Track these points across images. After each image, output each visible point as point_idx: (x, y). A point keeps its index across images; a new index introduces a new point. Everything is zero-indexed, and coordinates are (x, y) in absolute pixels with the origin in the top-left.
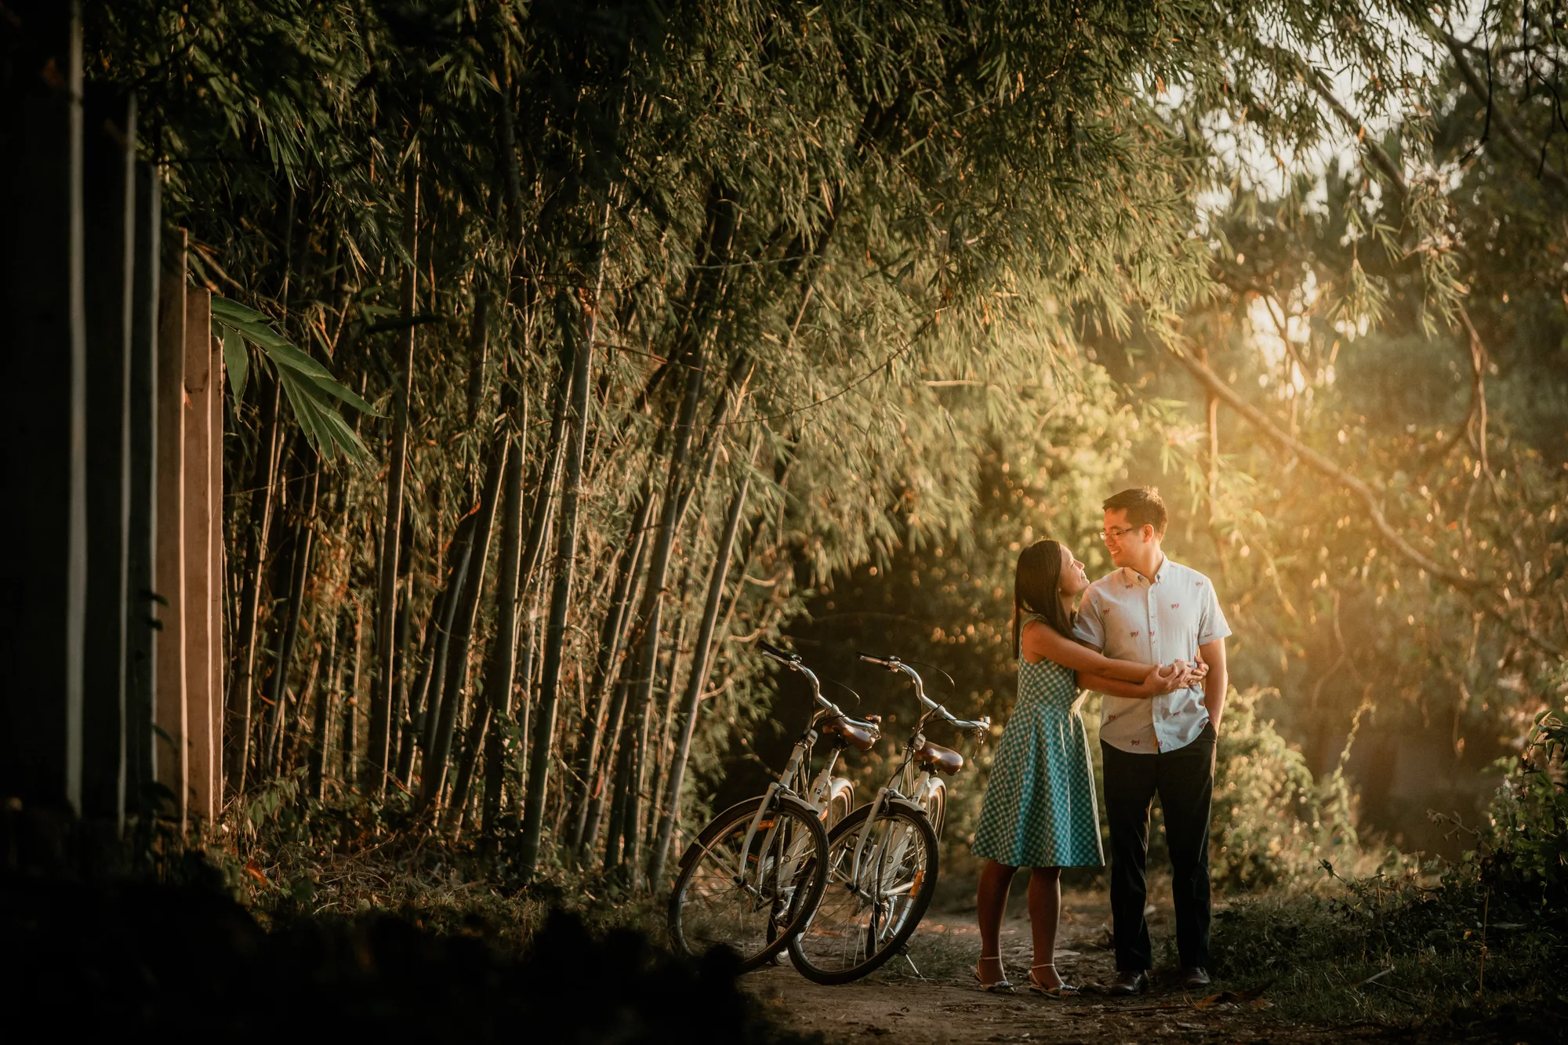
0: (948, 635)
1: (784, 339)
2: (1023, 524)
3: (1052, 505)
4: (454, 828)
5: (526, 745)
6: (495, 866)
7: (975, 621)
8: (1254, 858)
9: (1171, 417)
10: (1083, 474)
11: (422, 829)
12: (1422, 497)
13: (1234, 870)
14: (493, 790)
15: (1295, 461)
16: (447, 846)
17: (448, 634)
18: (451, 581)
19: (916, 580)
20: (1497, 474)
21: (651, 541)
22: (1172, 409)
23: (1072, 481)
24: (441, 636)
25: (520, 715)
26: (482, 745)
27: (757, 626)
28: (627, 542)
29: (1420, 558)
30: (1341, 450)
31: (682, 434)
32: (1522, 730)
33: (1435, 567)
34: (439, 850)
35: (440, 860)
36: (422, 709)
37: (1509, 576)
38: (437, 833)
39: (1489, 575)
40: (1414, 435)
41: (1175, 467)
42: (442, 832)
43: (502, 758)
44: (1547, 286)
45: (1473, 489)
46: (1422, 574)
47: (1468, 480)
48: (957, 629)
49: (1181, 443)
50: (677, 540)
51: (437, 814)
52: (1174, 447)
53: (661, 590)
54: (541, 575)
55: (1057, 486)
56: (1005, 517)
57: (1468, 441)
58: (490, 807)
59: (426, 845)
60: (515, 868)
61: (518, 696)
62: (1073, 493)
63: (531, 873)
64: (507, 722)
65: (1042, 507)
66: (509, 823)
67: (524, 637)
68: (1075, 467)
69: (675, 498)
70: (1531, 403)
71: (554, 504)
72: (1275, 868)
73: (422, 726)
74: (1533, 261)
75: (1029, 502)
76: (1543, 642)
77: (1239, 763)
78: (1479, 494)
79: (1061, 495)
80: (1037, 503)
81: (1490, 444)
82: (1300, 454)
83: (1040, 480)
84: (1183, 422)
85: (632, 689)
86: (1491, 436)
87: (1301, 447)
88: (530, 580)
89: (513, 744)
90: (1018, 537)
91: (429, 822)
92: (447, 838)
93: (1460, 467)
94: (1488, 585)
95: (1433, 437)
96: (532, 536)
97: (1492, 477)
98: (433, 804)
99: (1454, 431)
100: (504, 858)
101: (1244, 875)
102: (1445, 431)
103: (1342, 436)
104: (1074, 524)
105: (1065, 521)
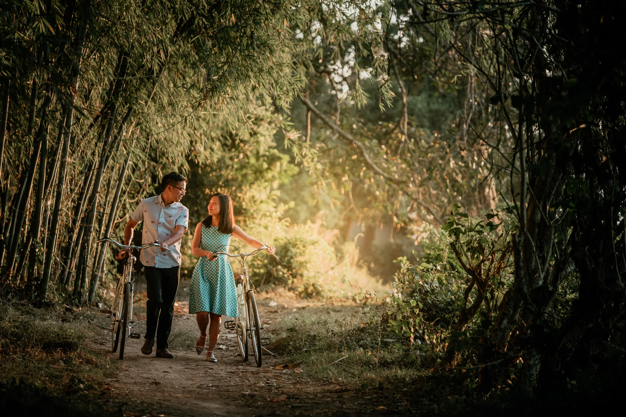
0: (211, 191)
1: (146, 102)
2: (239, 152)
3: (250, 146)
4: (17, 280)
5: (44, 250)
6: (31, 294)
7: (221, 187)
8: (313, 285)
9: (289, 128)
10: (262, 135)
11: (5, 280)
12: (383, 149)
13: (306, 289)
14: (31, 267)
15: (337, 135)
16: (14, 287)
17: (18, 210)
18: (20, 189)
19: (200, 172)
20: (410, 140)
21: (95, 173)
22: (289, 125)
23: (258, 138)
24: (15, 211)
25: (43, 241)
26: (29, 249)
27: (137, 196)
28: (86, 173)
29: (381, 171)
30: (354, 131)
31: (108, 135)
32: (415, 232)
33: (386, 175)
34: (11, 288)
35: (11, 292)
36: (8, 235)
37: (412, 179)
38: (11, 282)
39: (405, 178)
40: (381, 125)
41: (289, 146)
42: (13, 282)
43: (35, 255)
44: (431, 74)
45: (402, 145)
46: (382, 177)
47: (400, 142)
48: (214, 190)
49: (292, 138)
50: (104, 174)
51: (11, 275)
52: (289, 139)
53: (97, 192)
54: (52, 189)
55: (252, 139)
56: (233, 150)
57: (400, 128)
58: (30, 274)
59: (6, 286)
60: (38, 296)
61: (43, 232)
62: (258, 142)
63: (44, 298)
64: (37, 243)
65: (247, 147)
66: (37, 279)
67: (46, 211)
68: (259, 133)
69: (104, 159)
70: (428, 104)
71: (58, 164)
72: (320, 289)
73: (7, 241)
74: (426, 64)
75: (242, 145)
76: (423, 203)
77: (310, 248)
78: (404, 147)
79: (254, 143)
80: (245, 145)
81: (408, 129)
82: (339, 132)
83: (246, 137)
84: (293, 130)
85: (86, 228)
86: (409, 127)
87: (340, 129)
88: (48, 191)
89: (40, 250)
90: (238, 157)
91: (8, 278)
92: (14, 284)
93: (397, 137)
94: (404, 182)
95: (388, 126)
96: (49, 175)
97: (408, 141)
98: (10, 271)
99: (396, 124)
100: (35, 292)
101: (309, 291)
102: (393, 124)
103: (355, 126)
104: (258, 153)
105: (255, 152)
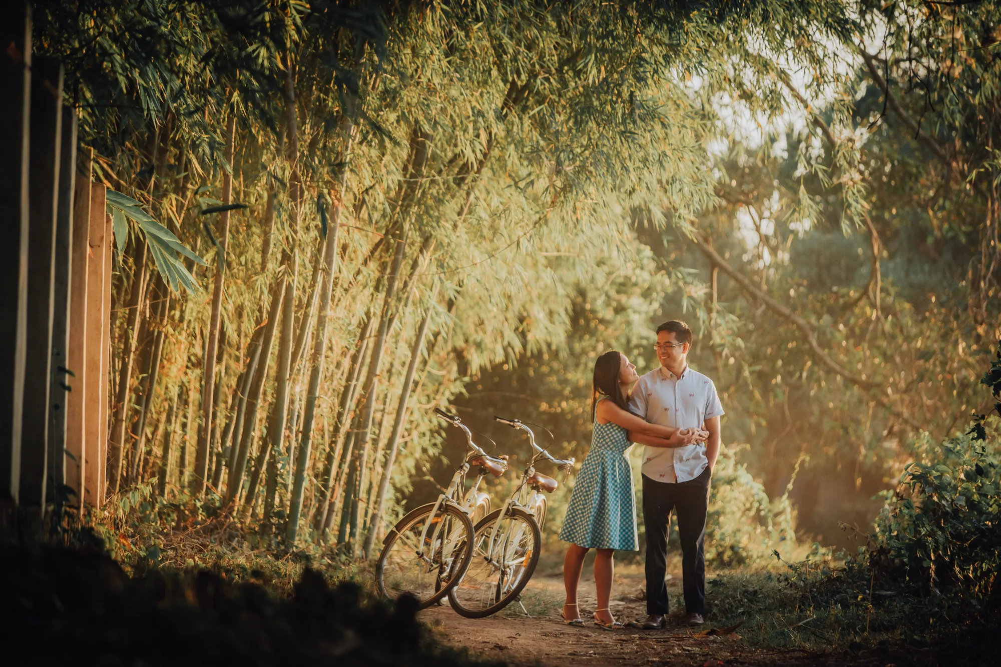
0: (550, 407)
1: (455, 225)
2: (597, 341)
3: (615, 330)
4: (246, 517)
5: (292, 468)
6: (270, 540)
7: (567, 399)
8: (732, 548)
9: (689, 279)
10: (634, 312)
11: (226, 517)
12: (839, 331)
13: (720, 555)
14: (271, 491)
15: (764, 307)
16: (241, 528)
17: (245, 399)
18: (249, 366)
19: (532, 373)
20: (886, 318)
21: (371, 345)
22: (689, 274)
23: (628, 316)
24: (241, 400)
25: (288, 449)
26: (265, 467)
27: (434, 399)
28: (356, 346)
29: (838, 368)
30: (792, 301)
31: (391, 280)
32: (897, 474)
33: (846, 373)
34: (236, 529)
35: (237, 536)
36: (229, 443)
37: (891, 380)
38: (236, 520)
39: (879, 379)
40: (836, 293)
41: (690, 309)
42: (239, 519)
43: (277, 475)
44: (919, 205)
45: (871, 327)
46: (839, 378)
47: (868, 321)
48: (556, 404)
49: (694, 295)
50: (387, 345)
51: (236, 508)
52: (690, 297)
53: (376, 375)
54: (304, 365)
55: (619, 318)
56: (587, 337)
57: (868, 298)
58: (269, 505)
59: (229, 527)
60: (283, 542)
61: (288, 437)
62: (628, 323)
63: (292, 546)
64: (280, 454)
65: (610, 331)
66: (280, 515)
67: (292, 402)
68: (630, 307)
69: (386, 320)
70: (907, 274)
71: (312, 322)
72: (744, 554)
73: (228, 453)
74: (911, 189)
75: (601, 327)
76: (911, 420)
77: (724, 489)
78: (875, 330)
79: (621, 324)
80: (606, 328)
81: (882, 300)
82: (767, 303)
83: (609, 314)
84: (696, 282)
85: (357, 435)
86: (883, 295)
87: (767, 298)
88: (296, 367)
89: (283, 467)
90: (594, 349)
91: (231, 513)
92: (242, 523)
93: (864, 313)
94: (878, 385)
95: (848, 294)
96: (299, 341)
97: (883, 319)
98: (234, 502)
99: (861, 291)
100: (276, 536)
101: (726, 557)
102: (855, 291)
103: (792, 292)
104: (628, 341)
105: (623, 340)
